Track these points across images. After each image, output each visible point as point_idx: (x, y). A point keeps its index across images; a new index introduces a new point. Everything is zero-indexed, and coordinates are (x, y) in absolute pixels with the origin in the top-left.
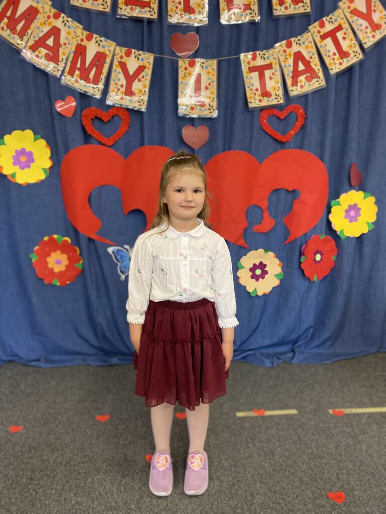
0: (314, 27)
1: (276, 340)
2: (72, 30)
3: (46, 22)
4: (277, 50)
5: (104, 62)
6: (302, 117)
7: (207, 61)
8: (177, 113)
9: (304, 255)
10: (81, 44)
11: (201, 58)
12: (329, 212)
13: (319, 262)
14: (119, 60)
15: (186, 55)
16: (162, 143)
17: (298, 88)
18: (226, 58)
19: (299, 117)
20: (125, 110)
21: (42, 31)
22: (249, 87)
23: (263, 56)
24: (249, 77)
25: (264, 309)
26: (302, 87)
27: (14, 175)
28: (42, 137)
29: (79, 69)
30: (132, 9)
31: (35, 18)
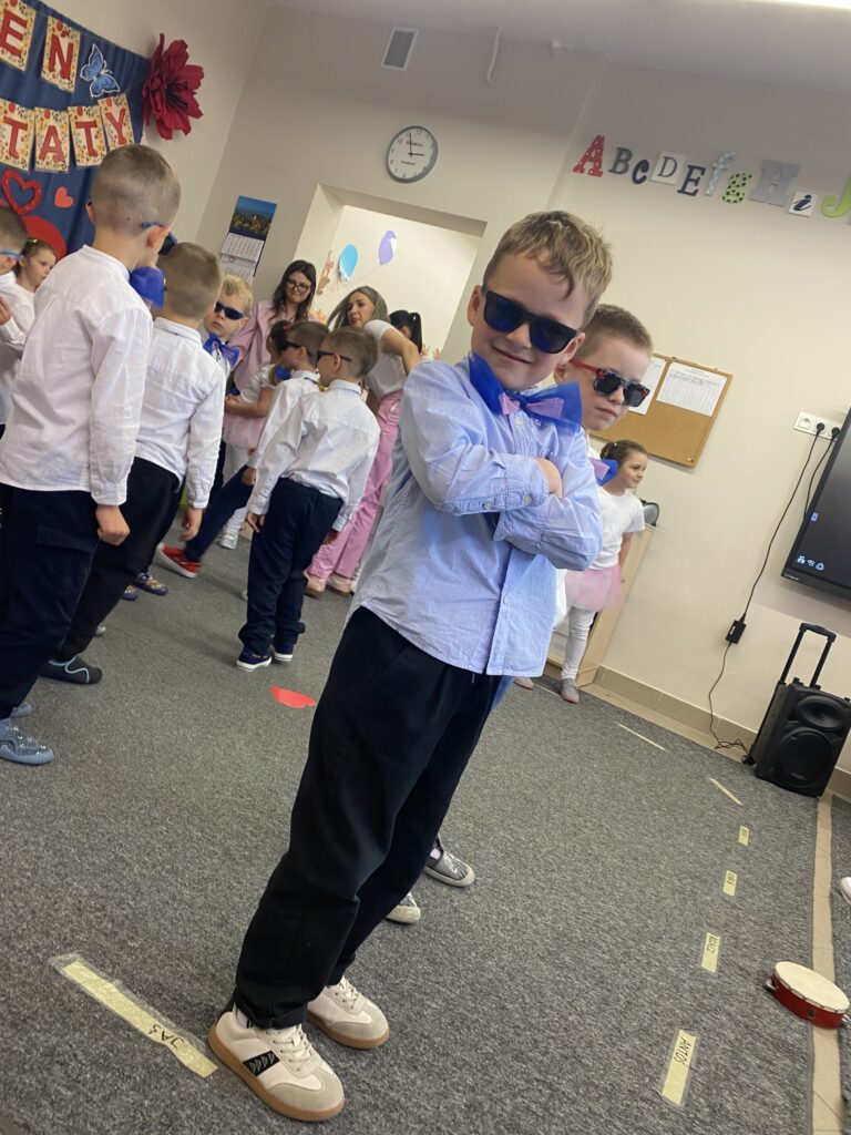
0: (72, 110)
4: (35, 114)
17: (44, 163)
23: (21, 112)
24: (3, 127)
26: (47, 163)
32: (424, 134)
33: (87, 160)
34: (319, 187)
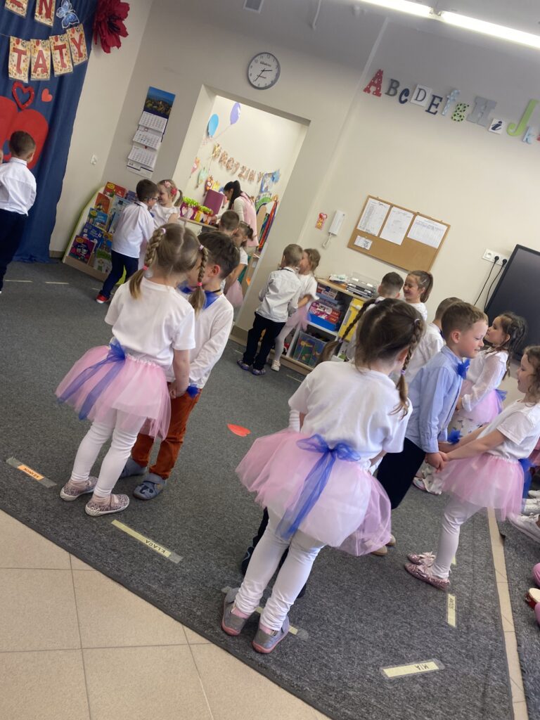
0: (52, 38)
4: (32, 44)
17: (36, 75)
18: (1, 34)
22: (11, 62)
23: (23, 44)
24: (12, 55)
32: (271, 58)
33: (61, 70)
34: (203, 86)
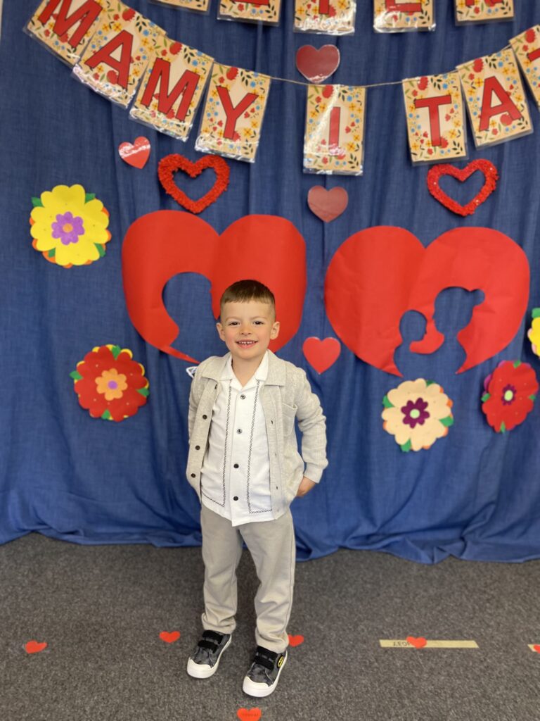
0: (518, 41)
1: (437, 520)
2: (150, 37)
3: (112, 25)
4: (460, 74)
5: (195, 87)
6: (494, 179)
7: (351, 89)
8: (302, 166)
9: (488, 392)
10: (162, 59)
11: (341, 84)
12: (528, 326)
13: (509, 403)
14: (219, 84)
15: (320, 79)
16: (276, 212)
17: (490, 134)
18: (381, 84)
19: (488, 179)
20: (223, 160)
21: (106, 38)
22: (413, 130)
23: (437, 83)
24: (414, 115)
25: (421, 471)
26: (495, 132)
27: (52, 252)
28: (97, 198)
29: (158, 97)
30: (241, 8)
31: (95, 18)
